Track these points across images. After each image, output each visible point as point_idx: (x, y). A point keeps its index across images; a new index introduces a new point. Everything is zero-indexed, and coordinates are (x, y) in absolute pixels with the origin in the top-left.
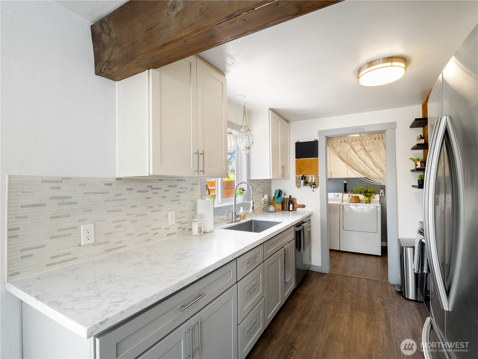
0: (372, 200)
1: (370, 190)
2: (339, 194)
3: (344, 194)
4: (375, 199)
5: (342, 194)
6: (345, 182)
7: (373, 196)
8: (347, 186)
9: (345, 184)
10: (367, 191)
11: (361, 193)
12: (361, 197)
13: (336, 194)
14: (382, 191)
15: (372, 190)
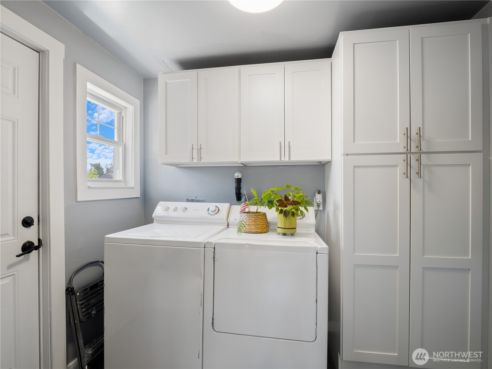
0: (298, 221)
1: (294, 196)
2: (219, 205)
3: (233, 207)
4: (305, 220)
5: (227, 205)
6: (238, 175)
7: (302, 212)
8: (243, 185)
9: (239, 181)
10: (286, 198)
11: (270, 203)
12: (272, 214)
13: (212, 206)
14: (319, 198)
15: (301, 196)
